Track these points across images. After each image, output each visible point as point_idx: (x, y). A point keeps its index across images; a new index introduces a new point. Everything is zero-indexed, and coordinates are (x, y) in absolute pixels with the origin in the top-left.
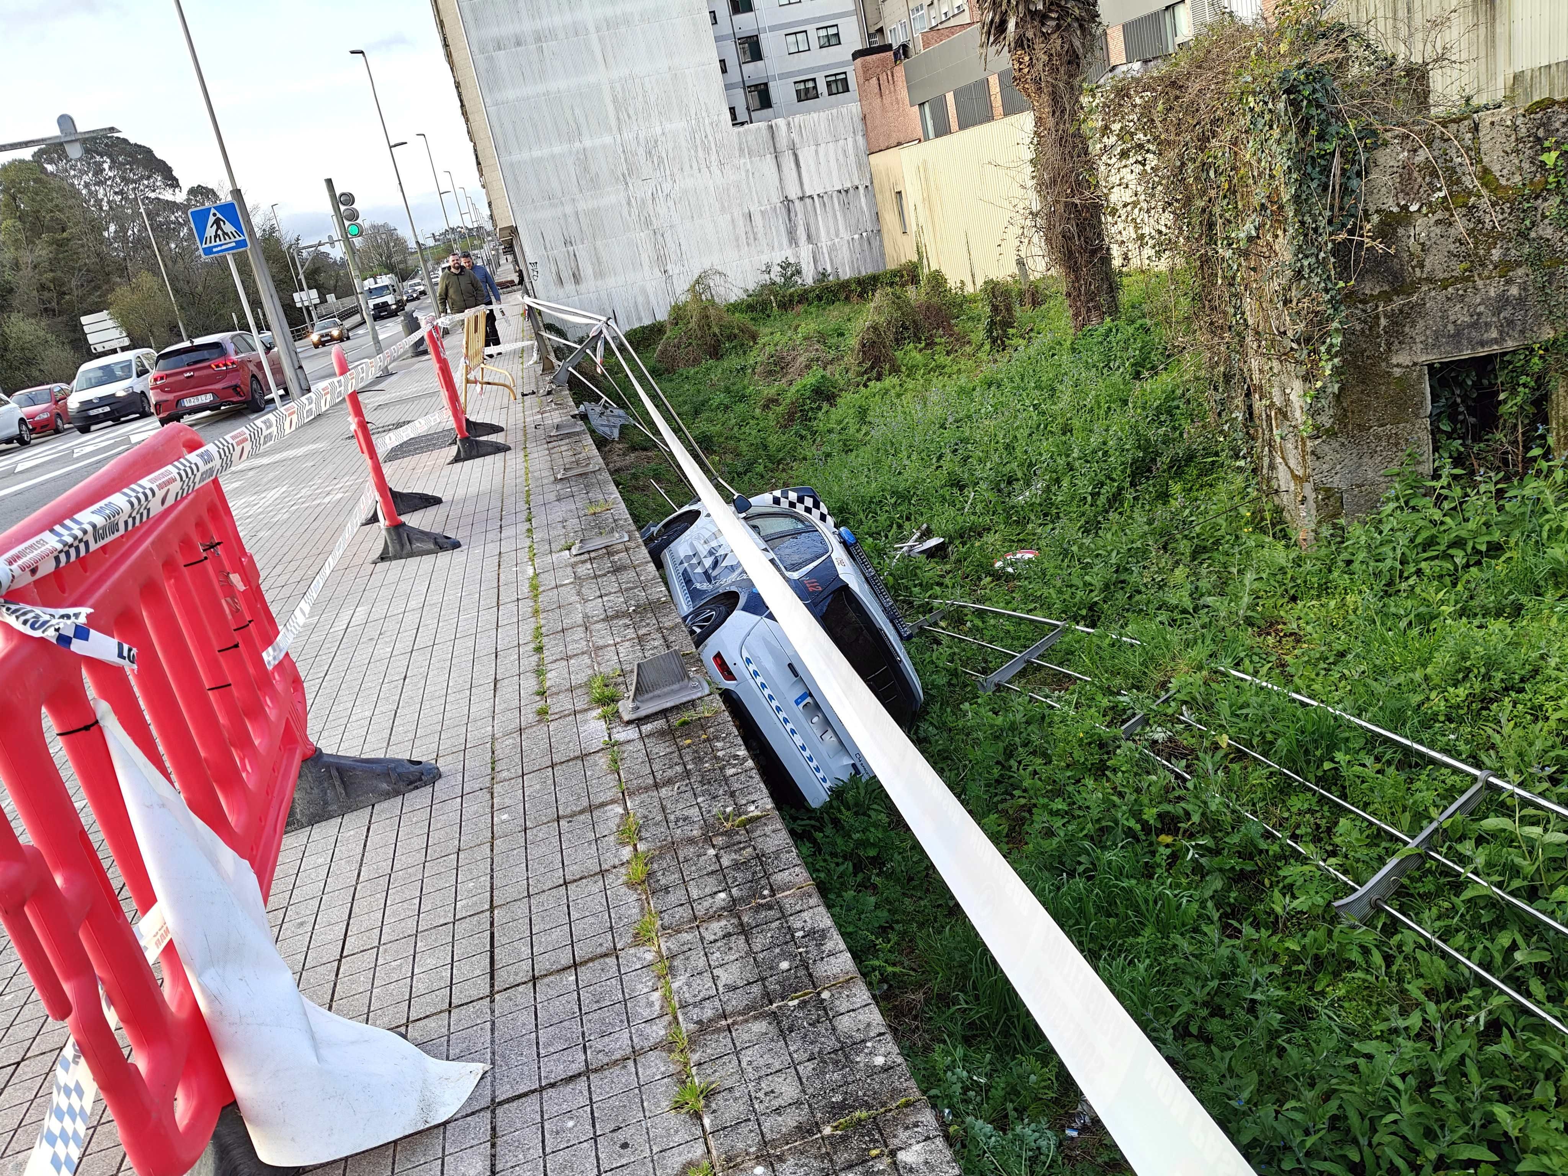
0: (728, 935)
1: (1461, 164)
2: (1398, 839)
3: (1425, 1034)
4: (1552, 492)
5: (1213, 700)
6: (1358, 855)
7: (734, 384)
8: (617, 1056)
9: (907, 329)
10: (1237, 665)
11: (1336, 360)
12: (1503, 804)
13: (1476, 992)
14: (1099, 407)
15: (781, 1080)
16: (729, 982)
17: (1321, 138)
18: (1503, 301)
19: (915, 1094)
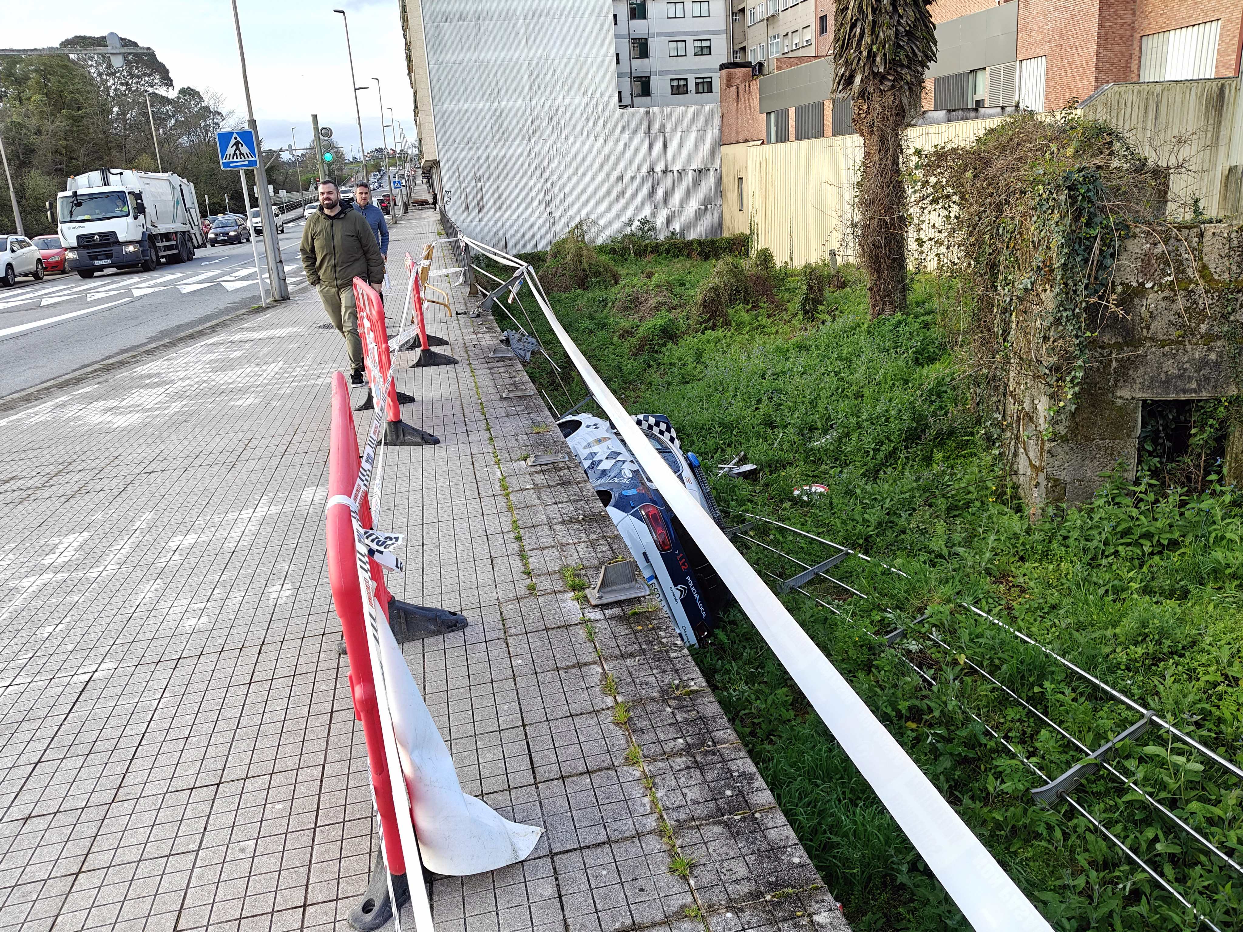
0: (688, 768)
1: (1187, 259)
2: (1082, 750)
3: (1087, 893)
4: (1221, 511)
5: (957, 627)
6: (1052, 758)
7: (596, 312)
8: (627, 834)
9: (739, 292)
10: (976, 603)
11: (1077, 389)
12: (1160, 737)
13: (1126, 868)
14: (886, 383)
15: (736, 863)
16: (693, 798)
17: (1088, 224)
18: (1204, 362)
19: (821, 883)
